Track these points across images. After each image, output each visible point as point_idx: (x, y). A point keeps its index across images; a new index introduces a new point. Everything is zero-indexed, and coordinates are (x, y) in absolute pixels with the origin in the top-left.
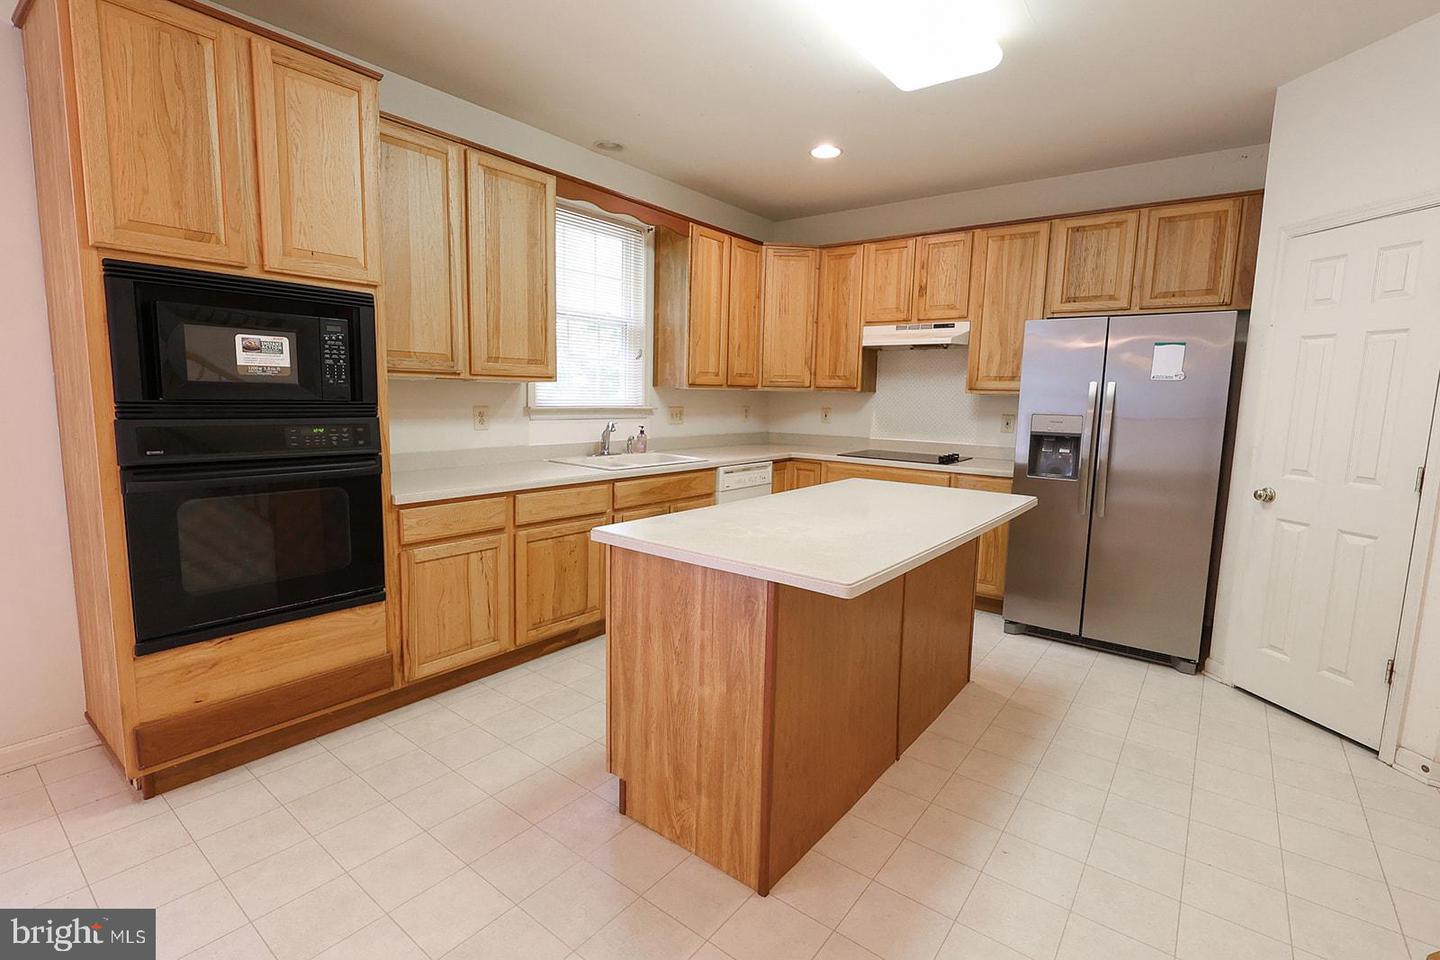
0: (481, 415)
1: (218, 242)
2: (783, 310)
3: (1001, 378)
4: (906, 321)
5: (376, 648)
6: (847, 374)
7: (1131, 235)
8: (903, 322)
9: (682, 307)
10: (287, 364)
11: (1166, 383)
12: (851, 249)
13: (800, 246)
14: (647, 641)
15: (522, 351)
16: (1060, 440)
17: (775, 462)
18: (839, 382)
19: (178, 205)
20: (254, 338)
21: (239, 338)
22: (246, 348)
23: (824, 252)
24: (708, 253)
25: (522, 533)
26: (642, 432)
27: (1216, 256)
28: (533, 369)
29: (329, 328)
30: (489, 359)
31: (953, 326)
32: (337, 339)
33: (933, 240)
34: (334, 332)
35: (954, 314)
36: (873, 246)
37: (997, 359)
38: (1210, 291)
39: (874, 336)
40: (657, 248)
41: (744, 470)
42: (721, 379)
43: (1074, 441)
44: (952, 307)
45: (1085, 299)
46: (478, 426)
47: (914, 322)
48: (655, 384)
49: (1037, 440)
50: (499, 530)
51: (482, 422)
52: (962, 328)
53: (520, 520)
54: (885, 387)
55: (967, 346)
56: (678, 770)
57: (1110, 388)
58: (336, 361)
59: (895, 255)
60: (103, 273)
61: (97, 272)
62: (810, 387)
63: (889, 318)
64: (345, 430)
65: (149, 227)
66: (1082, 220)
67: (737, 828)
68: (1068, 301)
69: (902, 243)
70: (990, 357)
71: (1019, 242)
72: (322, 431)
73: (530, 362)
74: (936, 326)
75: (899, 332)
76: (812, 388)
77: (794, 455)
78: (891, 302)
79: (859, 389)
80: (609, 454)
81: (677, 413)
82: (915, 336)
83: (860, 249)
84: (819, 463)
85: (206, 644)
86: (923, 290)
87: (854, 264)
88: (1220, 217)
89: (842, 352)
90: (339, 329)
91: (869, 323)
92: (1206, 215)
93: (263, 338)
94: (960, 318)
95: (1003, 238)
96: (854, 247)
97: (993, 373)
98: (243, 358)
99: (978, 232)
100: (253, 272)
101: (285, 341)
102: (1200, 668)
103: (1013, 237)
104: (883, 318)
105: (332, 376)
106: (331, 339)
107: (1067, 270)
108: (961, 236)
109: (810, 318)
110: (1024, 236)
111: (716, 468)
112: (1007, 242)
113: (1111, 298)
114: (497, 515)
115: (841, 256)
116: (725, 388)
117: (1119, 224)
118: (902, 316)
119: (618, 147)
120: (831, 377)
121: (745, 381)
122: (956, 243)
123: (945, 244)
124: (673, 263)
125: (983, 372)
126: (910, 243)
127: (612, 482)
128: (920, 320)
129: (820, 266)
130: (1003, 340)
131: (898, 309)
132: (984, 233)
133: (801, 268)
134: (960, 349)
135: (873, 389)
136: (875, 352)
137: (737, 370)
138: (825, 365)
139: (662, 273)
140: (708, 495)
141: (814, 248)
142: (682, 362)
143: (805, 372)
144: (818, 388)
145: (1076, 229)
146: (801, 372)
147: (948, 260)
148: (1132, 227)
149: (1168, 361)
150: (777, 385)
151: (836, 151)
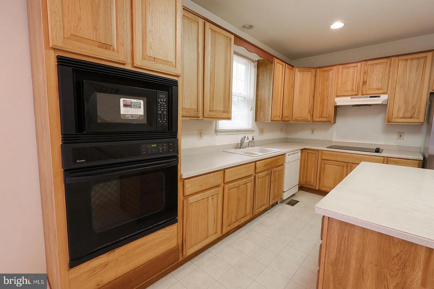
0: (201, 133)
1: (114, 50)
2: (301, 92)
3: (404, 118)
4: (357, 95)
5: (173, 244)
6: (327, 116)
8: (354, 96)
9: (269, 91)
10: (143, 114)
12: (331, 68)
13: (308, 68)
15: (221, 108)
17: (301, 150)
18: (323, 119)
19: (95, 28)
20: (129, 100)
21: (122, 100)
22: (125, 106)
23: (318, 70)
24: (279, 68)
25: (227, 186)
26: (253, 139)
29: (161, 96)
30: (210, 111)
31: (379, 97)
32: (164, 101)
33: (370, 62)
34: (162, 97)
35: (381, 91)
36: (341, 67)
37: (403, 110)
39: (340, 101)
40: (258, 68)
41: (293, 154)
42: (280, 119)
44: (378, 89)
46: (199, 138)
47: (360, 95)
48: (256, 120)
50: (218, 186)
51: (201, 136)
52: (384, 97)
53: (226, 181)
54: (339, 121)
55: (386, 105)
58: (163, 112)
59: (351, 70)
60: (57, 63)
61: (53, 63)
62: (310, 121)
63: (348, 94)
64: (165, 145)
65: (81, 39)
69: (355, 64)
70: (399, 109)
71: (415, 62)
72: (155, 145)
73: (224, 112)
74: (370, 97)
75: (353, 99)
76: (311, 122)
77: (307, 147)
78: (349, 88)
79: (332, 122)
80: (243, 148)
81: (262, 131)
82: (358, 101)
83: (335, 68)
84: (318, 151)
85: (102, 256)
86: (364, 83)
87: (333, 73)
89: (325, 107)
90: (164, 96)
91: (337, 96)
93: (133, 100)
94: (384, 93)
95: (407, 60)
96: (332, 67)
97: (401, 116)
98: (123, 111)
99: (393, 58)
100: (128, 67)
101: (142, 102)
103: (413, 58)
104: (345, 94)
105: (161, 119)
106: (161, 101)
108: (385, 60)
109: (311, 95)
111: (284, 154)
114: (218, 179)
115: (325, 71)
116: (281, 122)
118: (354, 93)
119: (251, 27)
120: (319, 117)
121: (287, 119)
122: (382, 63)
123: (376, 64)
124: (265, 74)
125: (395, 115)
126: (359, 64)
127: (256, 162)
128: (362, 95)
129: (315, 76)
130: (406, 102)
131: (352, 90)
132: (397, 58)
133: (308, 76)
134: (383, 106)
135: (335, 122)
136: (336, 107)
137: (285, 115)
138: (317, 112)
139: (260, 77)
140: (282, 165)
141: (313, 68)
142: (268, 112)
143: (309, 115)
144: (314, 121)
146: (307, 115)
147: (377, 70)
150: (297, 120)
151: (342, 25)
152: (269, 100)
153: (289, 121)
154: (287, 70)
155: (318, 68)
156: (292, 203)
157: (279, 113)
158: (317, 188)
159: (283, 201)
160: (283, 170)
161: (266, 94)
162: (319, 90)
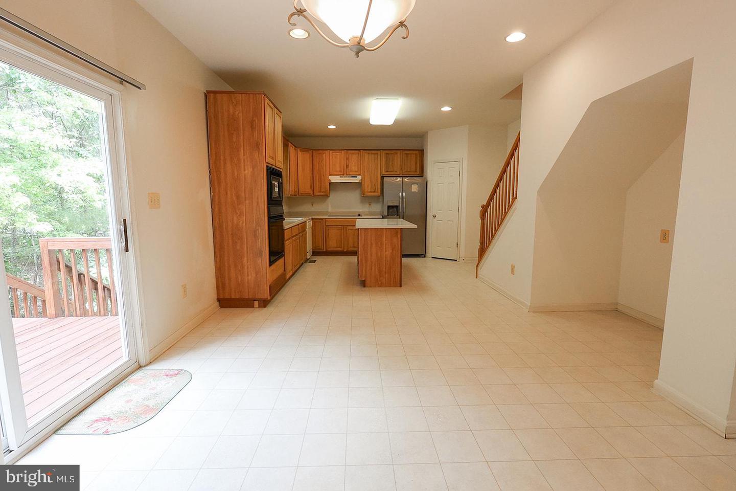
2: (303, 170)
3: (370, 192)
4: (343, 175)
6: (324, 191)
7: (399, 156)
8: (342, 175)
10: (278, 190)
11: (413, 193)
12: (324, 151)
13: (305, 150)
14: (371, 248)
16: (393, 207)
17: (312, 219)
18: (322, 194)
24: (291, 150)
27: (416, 163)
31: (357, 177)
33: (350, 152)
35: (357, 173)
36: (331, 152)
37: (370, 187)
39: (334, 179)
41: (309, 222)
43: (397, 207)
45: (390, 171)
47: (345, 176)
49: (389, 207)
50: (291, 238)
52: (359, 178)
53: (293, 235)
54: (333, 194)
55: (361, 183)
56: (380, 272)
57: (404, 193)
59: (338, 154)
62: (311, 195)
63: (338, 174)
66: (390, 152)
67: (395, 277)
68: (387, 172)
69: (340, 152)
70: (368, 186)
71: (373, 155)
74: (352, 177)
75: (341, 178)
77: (314, 217)
78: (338, 170)
79: (328, 196)
82: (345, 180)
83: (326, 152)
84: (322, 219)
86: (347, 166)
87: (325, 156)
88: (416, 155)
89: (323, 184)
91: (330, 175)
92: (414, 154)
94: (360, 175)
97: (369, 191)
99: (362, 151)
100: (274, 166)
102: (425, 256)
103: (371, 154)
104: (335, 173)
107: (386, 164)
108: (357, 152)
109: (311, 174)
110: (374, 154)
111: (306, 222)
113: (396, 172)
114: (290, 233)
115: (319, 154)
117: (396, 153)
118: (341, 173)
120: (319, 192)
122: (356, 153)
123: (353, 153)
125: (366, 190)
126: (343, 152)
127: (298, 225)
128: (347, 175)
129: (313, 156)
130: (371, 182)
131: (340, 171)
132: (364, 152)
133: (307, 156)
134: (360, 184)
136: (330, 183)
137: (295, 189)
138: (316, 188)
140: (305, 230)
141: (311, 150)
142: (287, 187)
143: (311, 190)
144: (314, 195)
145: (387, 153)
146: (309, 190)
147: (354, 158)
148: (399, 154)
149: (415, 188)
150: (302, 195)
151: (335, 127)
152: (287, 177)
154: (294, 151)
155: (315, 150)
156: (315, 261)
158: (325, 250)
159: (307, 261)
160: (306, 234)
162: (316, 167)
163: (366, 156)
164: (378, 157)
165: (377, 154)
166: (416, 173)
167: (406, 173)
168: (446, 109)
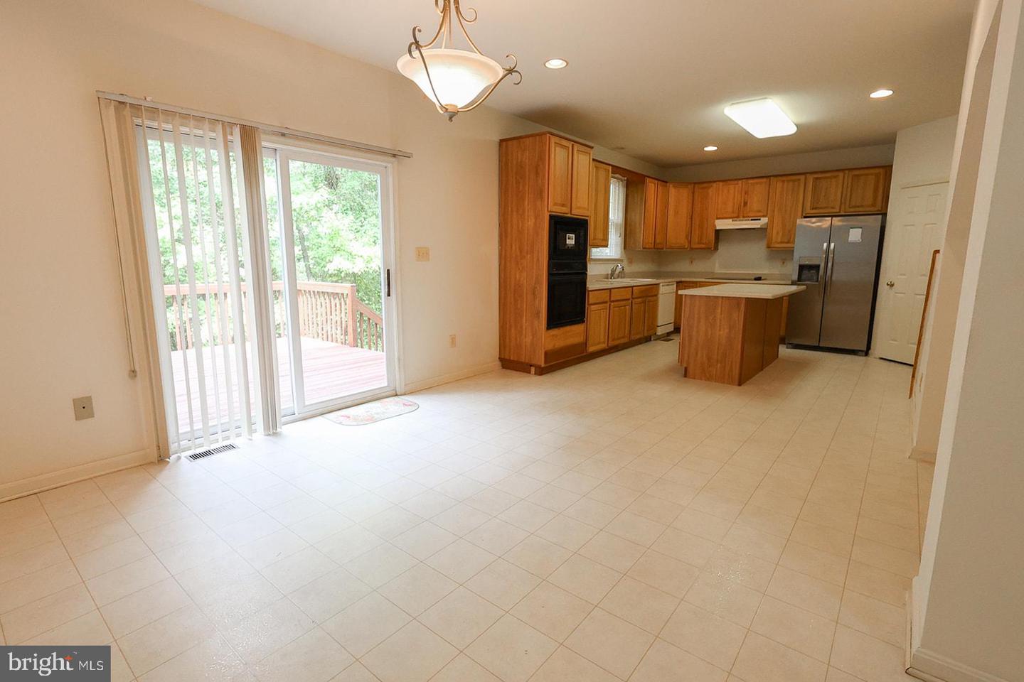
1: (565, 207)
2: (676, 213)
3: (782, 242)
4: (738, 217)
5: (582, 339)
6: (707, 242)
7: (841, 181)
8: (735, 218)
9: (641, 213)
10: (574, 243)
11: (854, 244)
12: (712, 184)
13: (684, 183)
16: (811, 267)
17: (676, 282)
18: (703, 246)
20: (569, 235)
21: (567, 235)
22: (568, 239)
23: (696, 186)
24: (652, 188)
25: (612, 304)
26: (623, 269)
27: (876, 190)
28: (604, 243)
29: (581, 231)
31: (760, 220)
32: (582, 235)
33: (750, 181)
35: (761, 214)
36: (721, 184)
37: (781, 234)
38: (873, 205)
39: (721, 224)
40: (627, 187)
41: (667, 286)
42: (652, 246)
43: (817, 267)
44: (759, 211)
45: (821, 208)
47: (741, 218)
48: (624, 249)
49: (802, 268)
50: (606, 302)
52: (764, 220)
53: (612, 299)
54: (722, 248)
55: (766, 229)
57: (832, 245)
58: (581, 242)
59: (732, 187)
60: (549, 219)
62: (688, 248)
63: (729, 216)
65: (557, 204)
66: (820, 174)
67: (732, 370)
68: (813, 209)
69: (736, 182)
70: (778, 233)
71: (791, 183)
72: (577, 264)
74: (752, 220)
75: (734, 222)
77: (683, 279)
78: (730, 209)
79: (712, 249)
80: (614, 278)
81: (631, 262)
82: (741, 224)
83: (714, 185)
86: (745, 204)
87: (712, 191)
89: (705, 231)
91: (718, 218)
92: (872, 174)
93: (571, 235)
94: (764, 216)
95: (783, 181)
97: (779, 240)
98: (568, 242)
99: (772, 178)
100: (569, 215)
101: (574, 236)
102: (867, 353)
103: (788, 181)
104: (725, 216)
105: (581, 247)
107: (813, 197)
108: (764, 180)
109: (689, 217)
110: (794, 181)
111: (657, 285)
112: (786, 183)
113: (833, 208)
114: (605, 296)
115: (703, 188)
116: (653, 250)
117: (835, 177)
118: (735, 215)
119: (623, 148)
120: (698, 244)
121: (659, 246)
122: (762, 183)
123: (757, 183)
124: (636, 195)
125: (774, 240)
126: (740, 182)
127: (632, 287)
128: (744, 217)
129: (693, 193)
131: (733, 212)
132: (775, 179)
133: (685, 193)
134: (763, 230)
135: (716, 249)
136: (718, 232)
137: (658, 241)
138: (695, 238)
139: (630, 199)
140: (656, 295)
141: (691, 183)
142: (640, 238)
143: (686, 241)
144: (692, 249)
145: (817, 178)
146: (682, 240)
147: (758, 192)
148: (841, 178)
149: (855, 235)
150: (671, 248)
151: (716, 148)
152: (640, 224)
153: (663, 249)
154: (660, 188)
155: (696, 183)
156: (670, 340)
157: (651, 240)
159: (657, 337)
160: (657, 301)
161: (636, 217)
162: (697, 208)
163: (778, 185)
164: (799, 185)
165: (799, 180)
166: (872, 209)
167: (852, 210)
168: (882, 94)
